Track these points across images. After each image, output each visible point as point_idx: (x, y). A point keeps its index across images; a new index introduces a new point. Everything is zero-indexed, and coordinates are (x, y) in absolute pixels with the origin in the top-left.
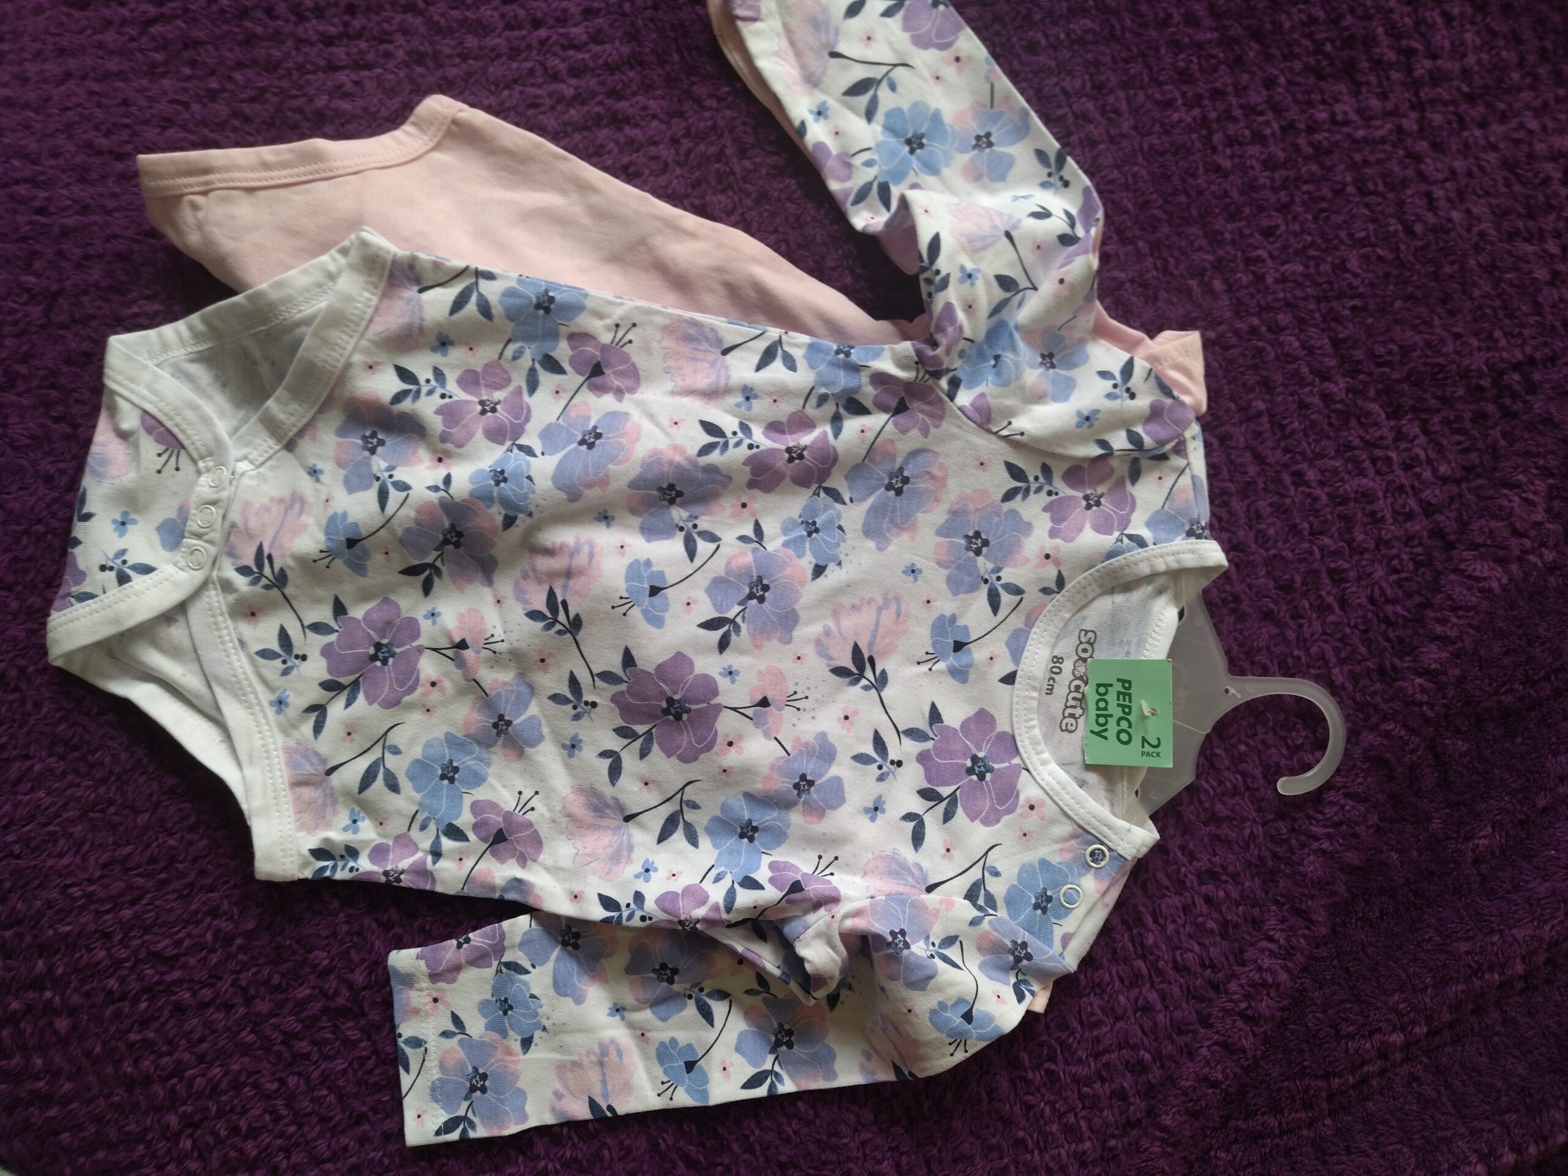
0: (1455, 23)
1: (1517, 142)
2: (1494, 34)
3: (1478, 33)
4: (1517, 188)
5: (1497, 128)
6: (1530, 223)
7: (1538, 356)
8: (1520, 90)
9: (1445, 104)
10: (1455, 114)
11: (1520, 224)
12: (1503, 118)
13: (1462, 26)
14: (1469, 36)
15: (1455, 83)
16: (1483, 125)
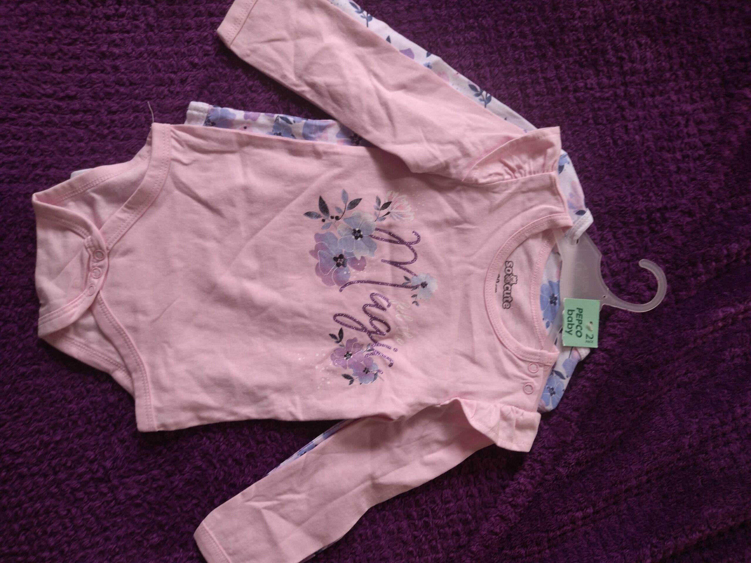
0: (643, 47)
1: (667, 105)
2: (660, 54)
3: (652, 52)
4: (666, 127)
5: (658, 98)
6: (670, 144)
7: (669, 206)
8: (669, 81)
9: (637, 84)
10: (640, 89)
11: (665, 144)
12: (661, 93)
13: (646, 49)
14: (648, 54)
15: (641, 75)
16: (653, 96)
